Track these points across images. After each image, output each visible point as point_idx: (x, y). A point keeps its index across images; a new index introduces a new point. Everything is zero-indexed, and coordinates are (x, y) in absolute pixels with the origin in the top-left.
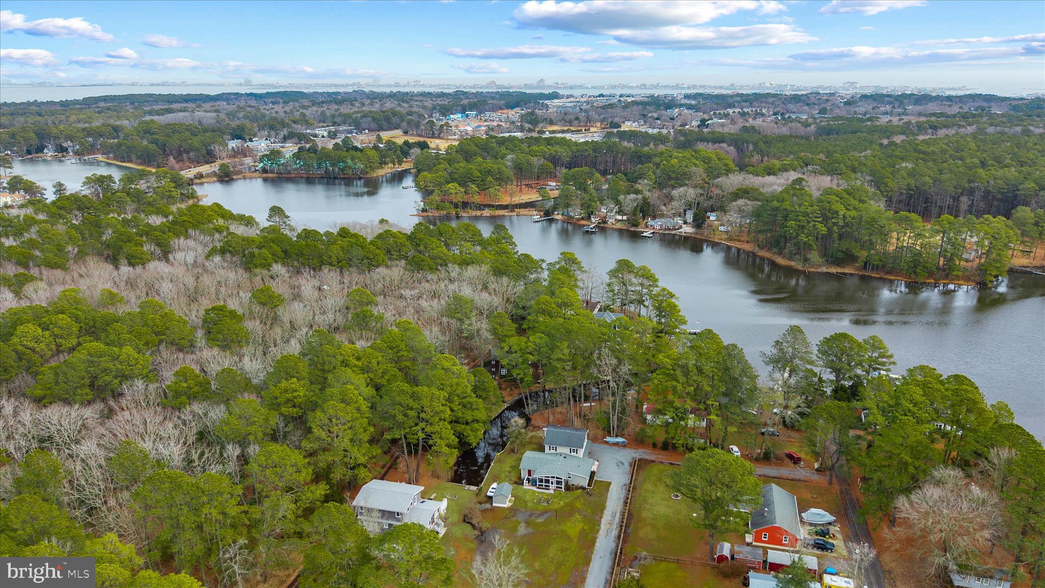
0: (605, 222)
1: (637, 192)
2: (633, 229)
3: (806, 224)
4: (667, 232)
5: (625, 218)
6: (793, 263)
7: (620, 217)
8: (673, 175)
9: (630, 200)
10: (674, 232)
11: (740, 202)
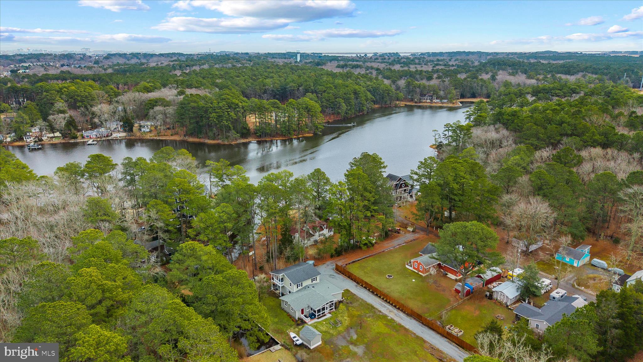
0: (41, 140)
1: (63, 112)
2: (72, 141)
3: (222, 114)
4: (104, 139)
5: (57, 134)
6: (220, 141)
7: (52, 135)
8: (79, 98)
9: (60, 120)
10: (110, 138)
11: (157, 108)
